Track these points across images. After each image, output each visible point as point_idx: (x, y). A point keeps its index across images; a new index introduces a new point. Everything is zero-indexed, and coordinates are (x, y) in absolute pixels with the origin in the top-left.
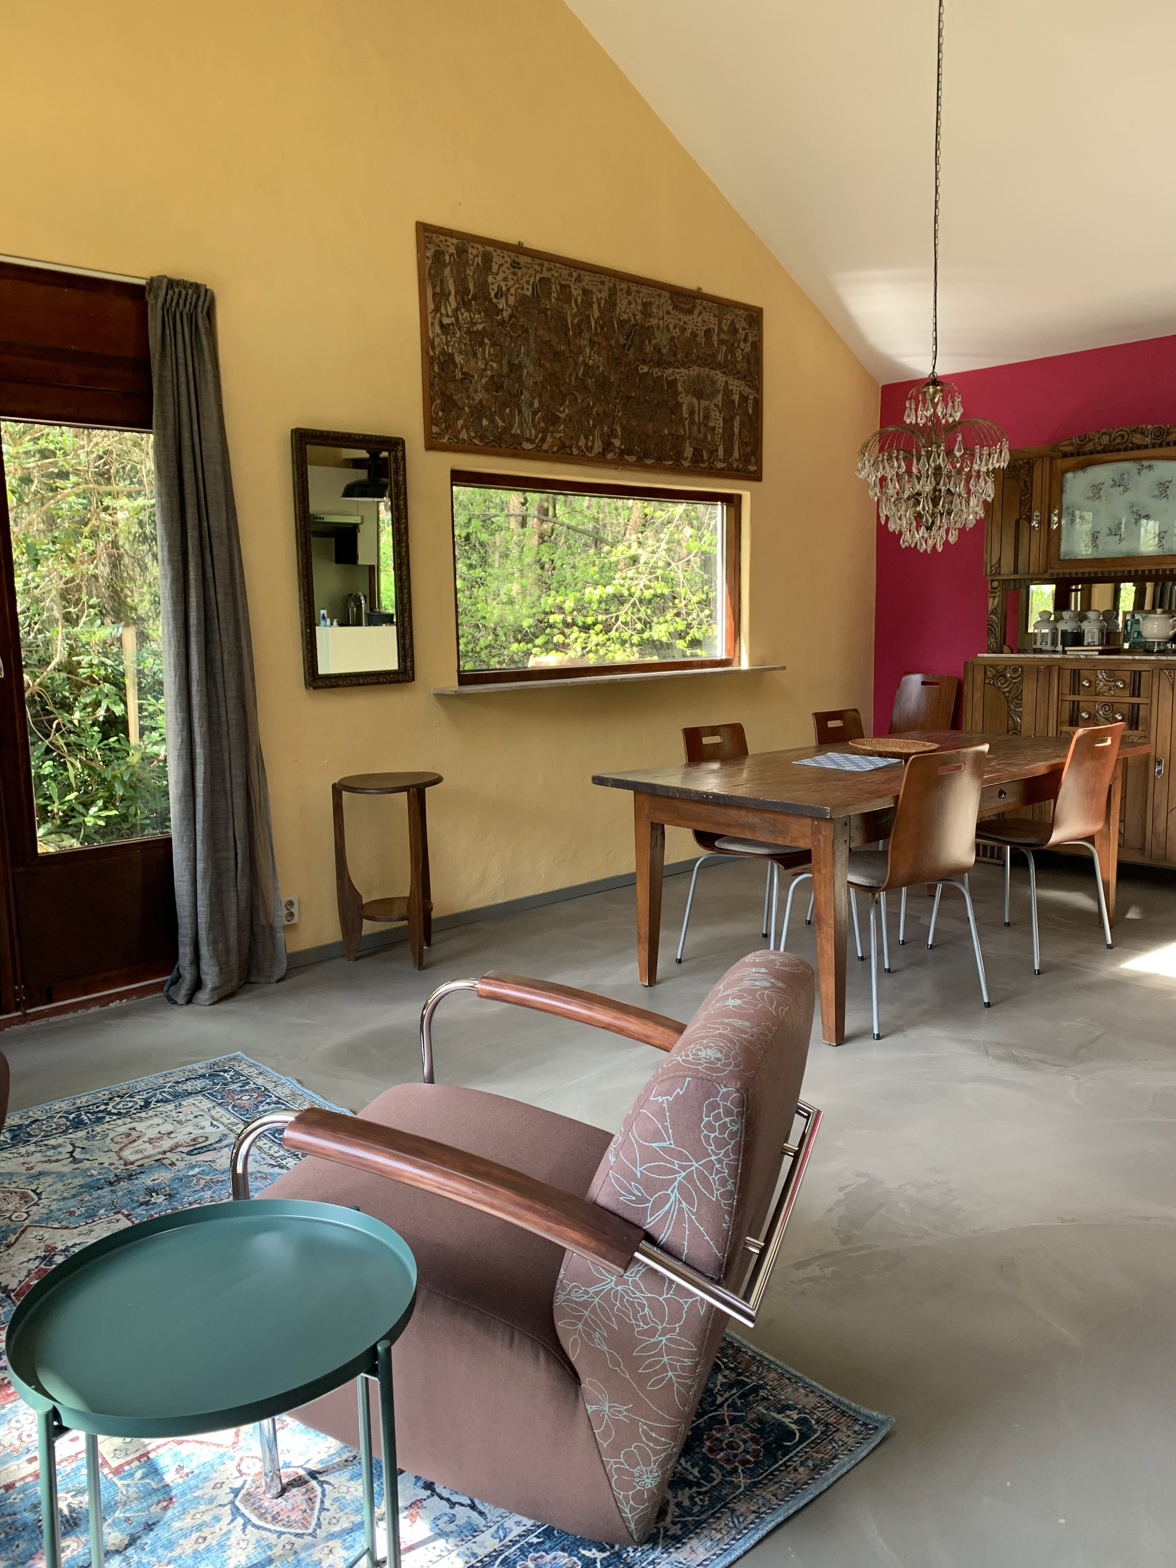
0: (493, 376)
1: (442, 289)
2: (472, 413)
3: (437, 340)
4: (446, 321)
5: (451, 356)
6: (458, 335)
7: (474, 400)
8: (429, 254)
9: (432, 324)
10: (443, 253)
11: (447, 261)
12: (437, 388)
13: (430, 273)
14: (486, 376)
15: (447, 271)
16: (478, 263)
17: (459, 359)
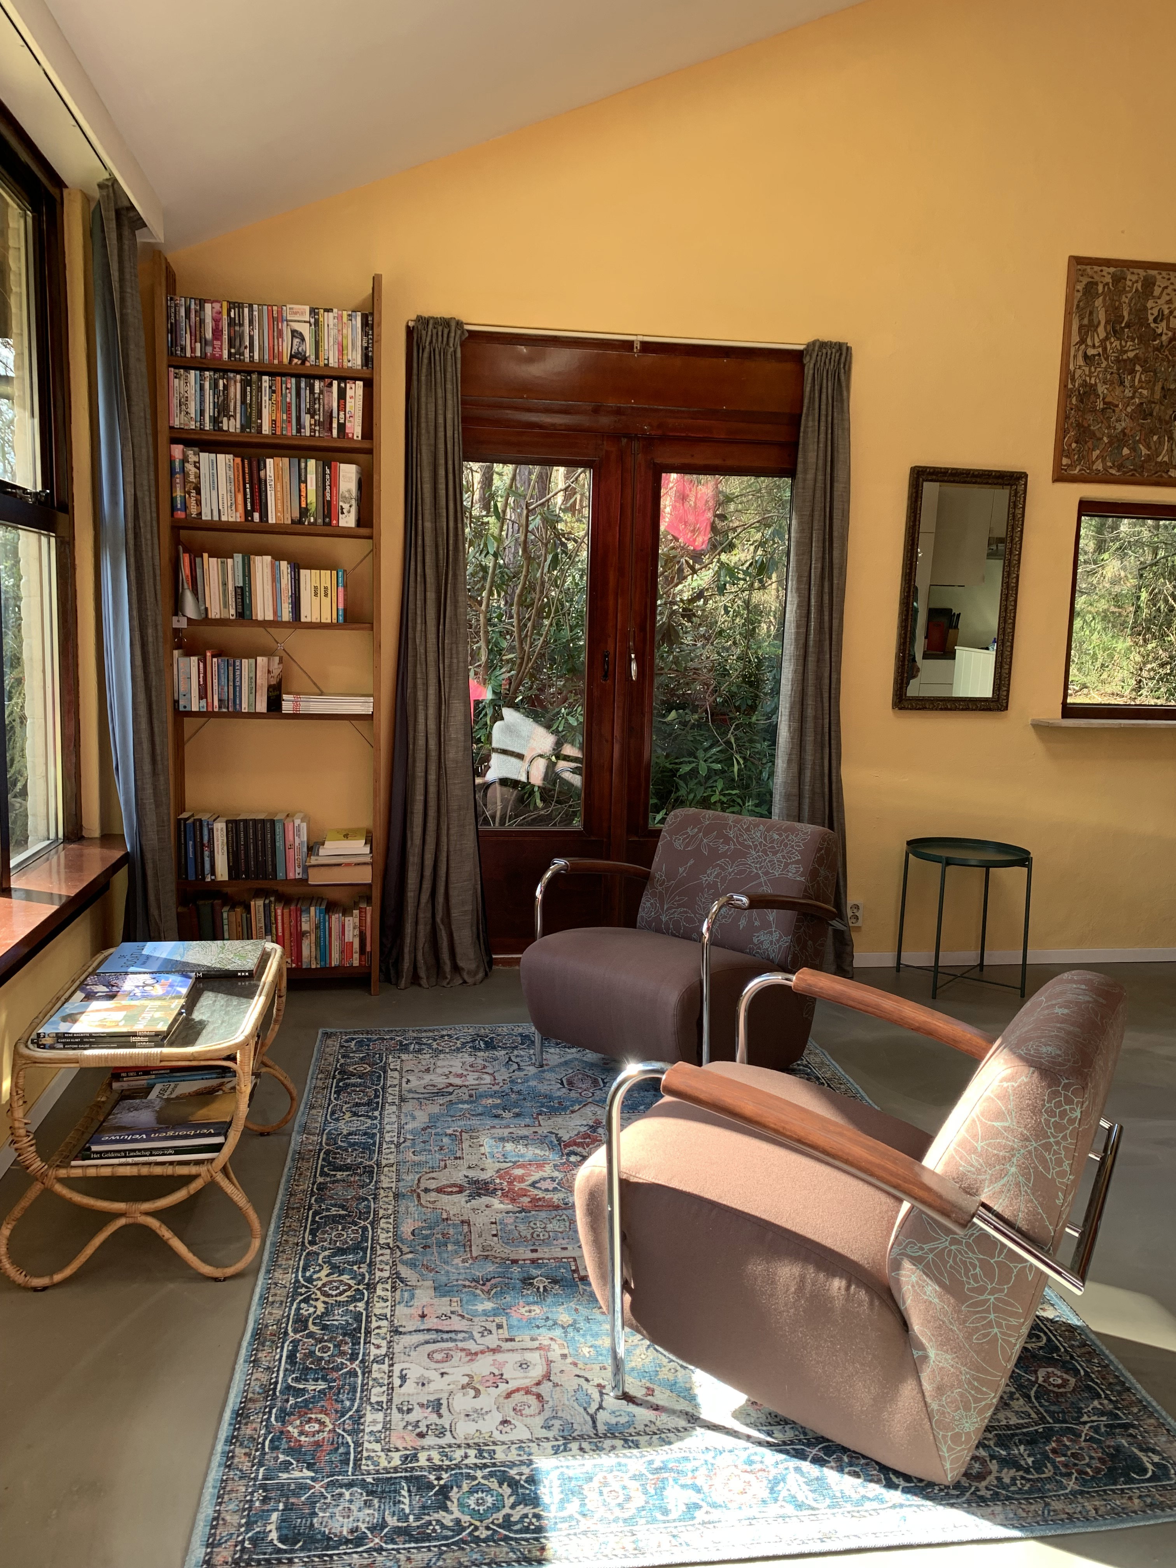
0: (1142, 404)
1: (1091, 321)
2: (1111, 443)
3: (1078, 372)
4: (1091, 352)
5: (1093, 388)
6: (1103, 365)
7: (1115, 428)
8: (1079, 287)
9: (1075, 357)
10: (1097, 284)
11: (1100, 291)
12: (1072, 420)
13: (1078, 306)
14: (1133, 404)
15: (1099, 302)
16: (1137, 290)
17: (1101, 389)
